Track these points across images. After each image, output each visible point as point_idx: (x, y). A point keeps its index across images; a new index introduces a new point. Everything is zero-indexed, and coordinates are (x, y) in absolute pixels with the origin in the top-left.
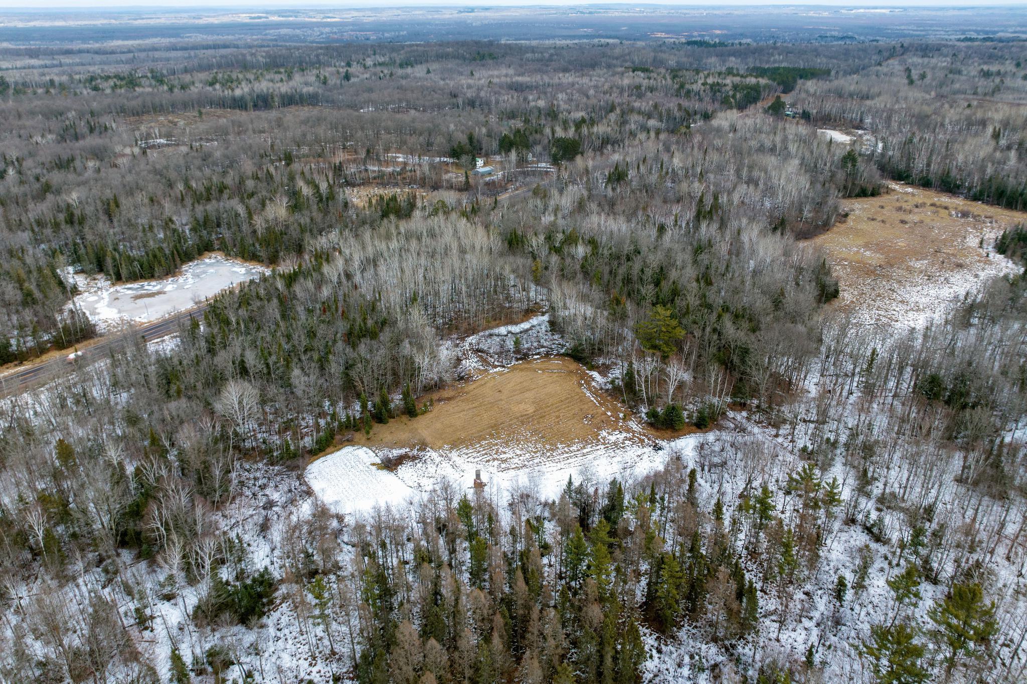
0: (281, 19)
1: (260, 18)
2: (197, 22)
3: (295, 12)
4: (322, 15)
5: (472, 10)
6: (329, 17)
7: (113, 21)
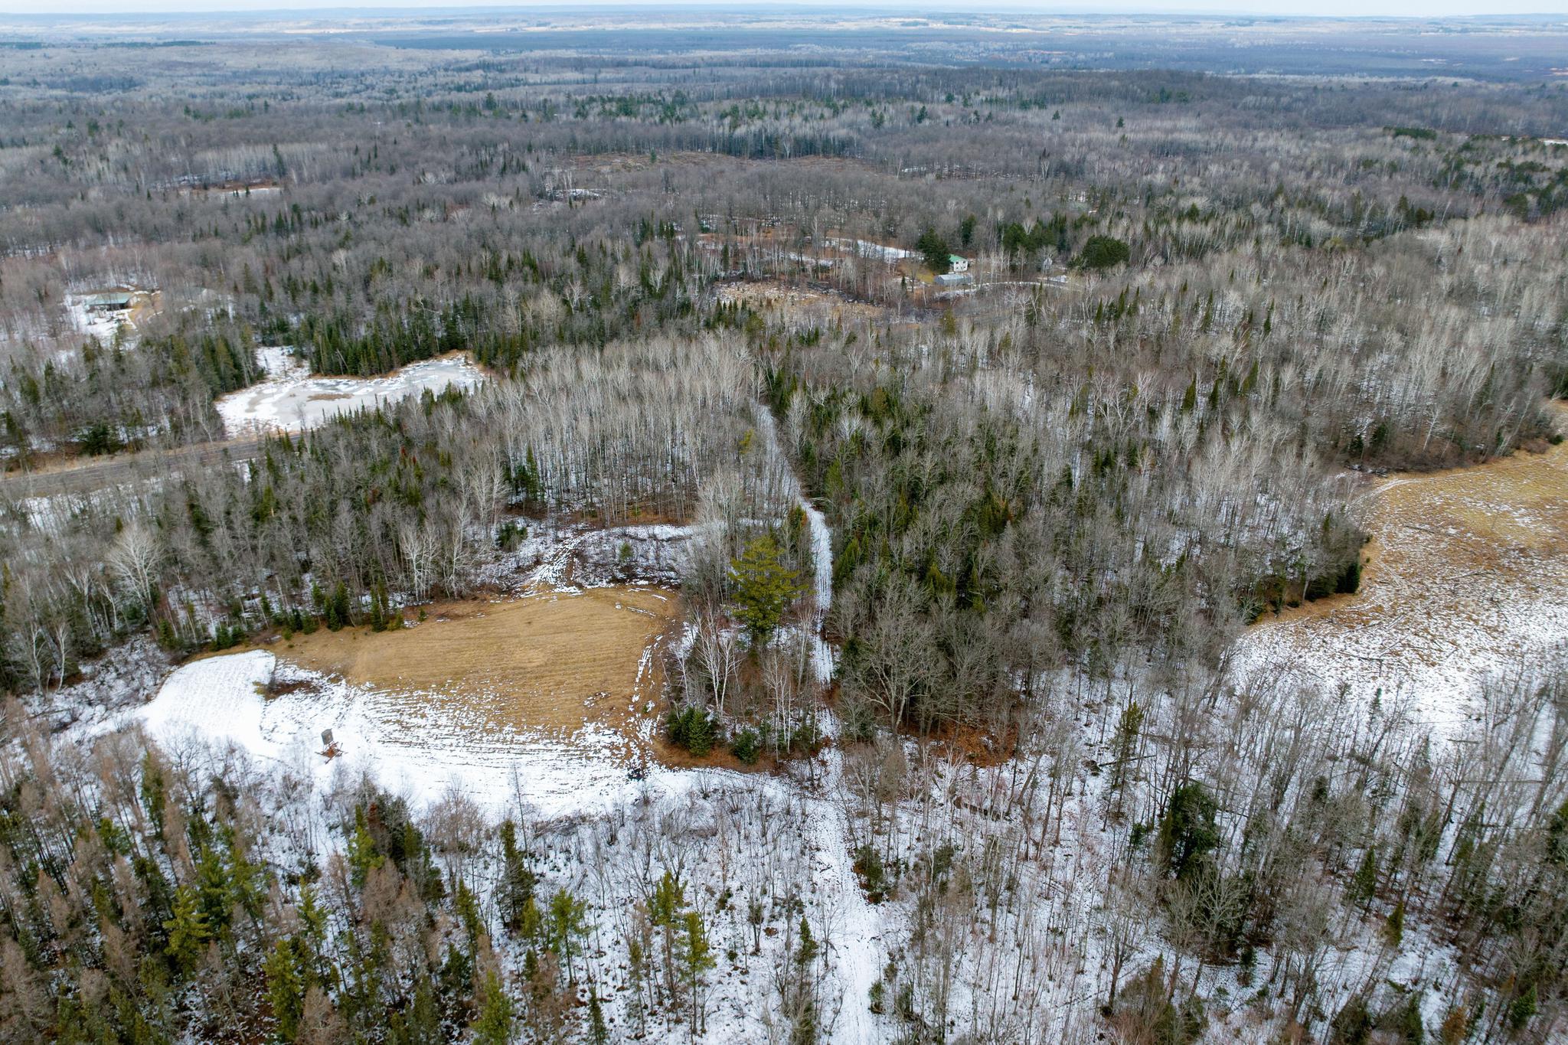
0: (947, 26)
1: (916, 24)
2: (828, 27)
3: (970, 18)
4: (1008, 23)
5: (1251, 21)
6: (1016, 27)
7: (722, 25)
